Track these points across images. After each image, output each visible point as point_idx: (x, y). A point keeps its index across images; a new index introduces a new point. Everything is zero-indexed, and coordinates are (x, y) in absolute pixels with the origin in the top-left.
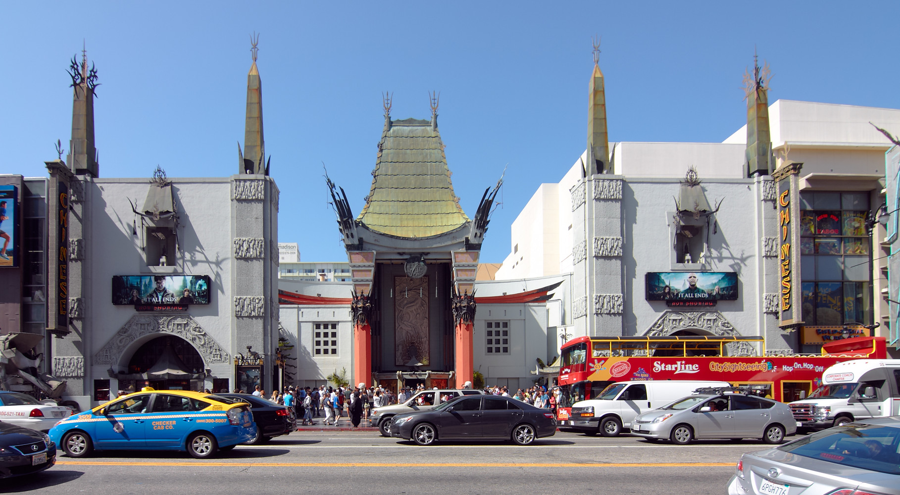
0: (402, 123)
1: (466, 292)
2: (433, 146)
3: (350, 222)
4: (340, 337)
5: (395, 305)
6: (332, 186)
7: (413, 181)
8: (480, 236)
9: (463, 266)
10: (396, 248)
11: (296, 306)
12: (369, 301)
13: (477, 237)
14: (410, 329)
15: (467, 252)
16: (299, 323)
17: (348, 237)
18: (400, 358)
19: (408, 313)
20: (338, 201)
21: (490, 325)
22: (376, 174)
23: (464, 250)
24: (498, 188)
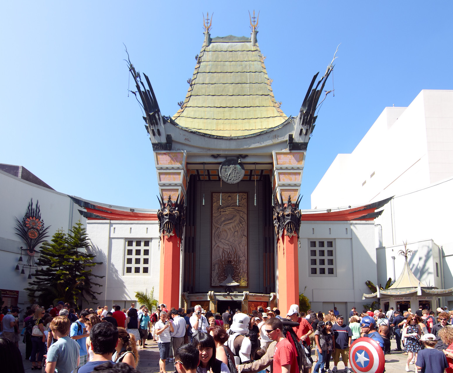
0: (221, 39)
1: (290, 199)
2: (253, 59)
3: (157, 117)
4: (152, 255)
5: (212, 222)
6: (136, 76)
7: (231, 89)
8: (306, 134)
9: (287, 169)
10: (209, 149)
11: (108, 221)
12: (177, 208)
13: (303, 135)
14: (228, 247)
15: (290, 153)
16: (110, 239)
17: (154, 135)
18: (216, 279)
19: (225, 231)
20: (143, 92)
21: (313, 244)
22: (193, 83)
23: (287, 150)
24: (328, 75)
